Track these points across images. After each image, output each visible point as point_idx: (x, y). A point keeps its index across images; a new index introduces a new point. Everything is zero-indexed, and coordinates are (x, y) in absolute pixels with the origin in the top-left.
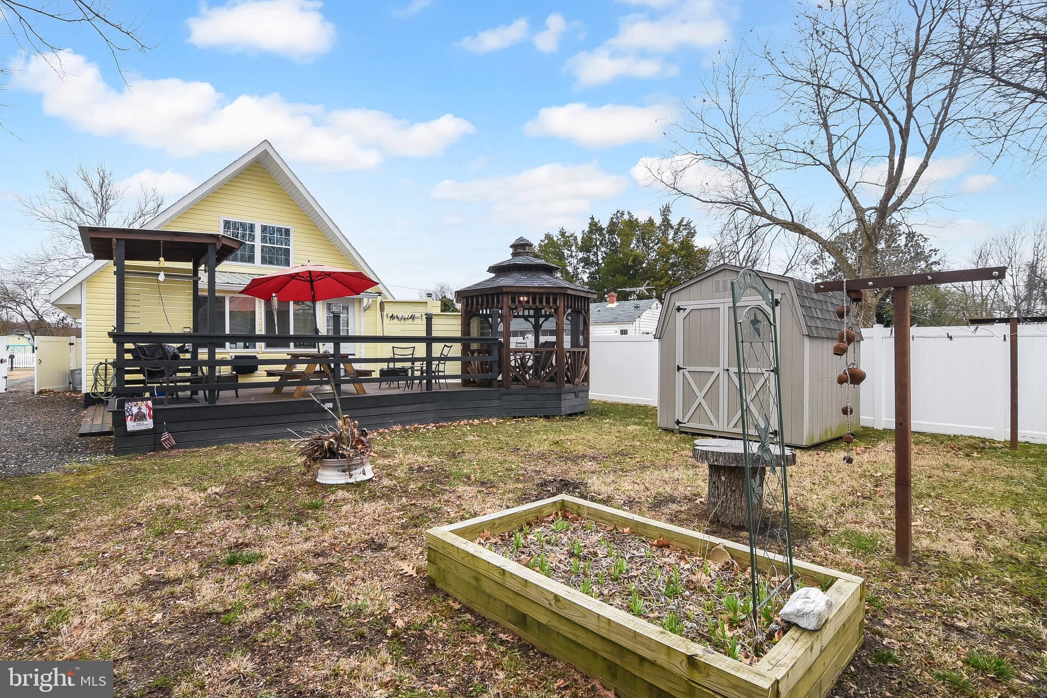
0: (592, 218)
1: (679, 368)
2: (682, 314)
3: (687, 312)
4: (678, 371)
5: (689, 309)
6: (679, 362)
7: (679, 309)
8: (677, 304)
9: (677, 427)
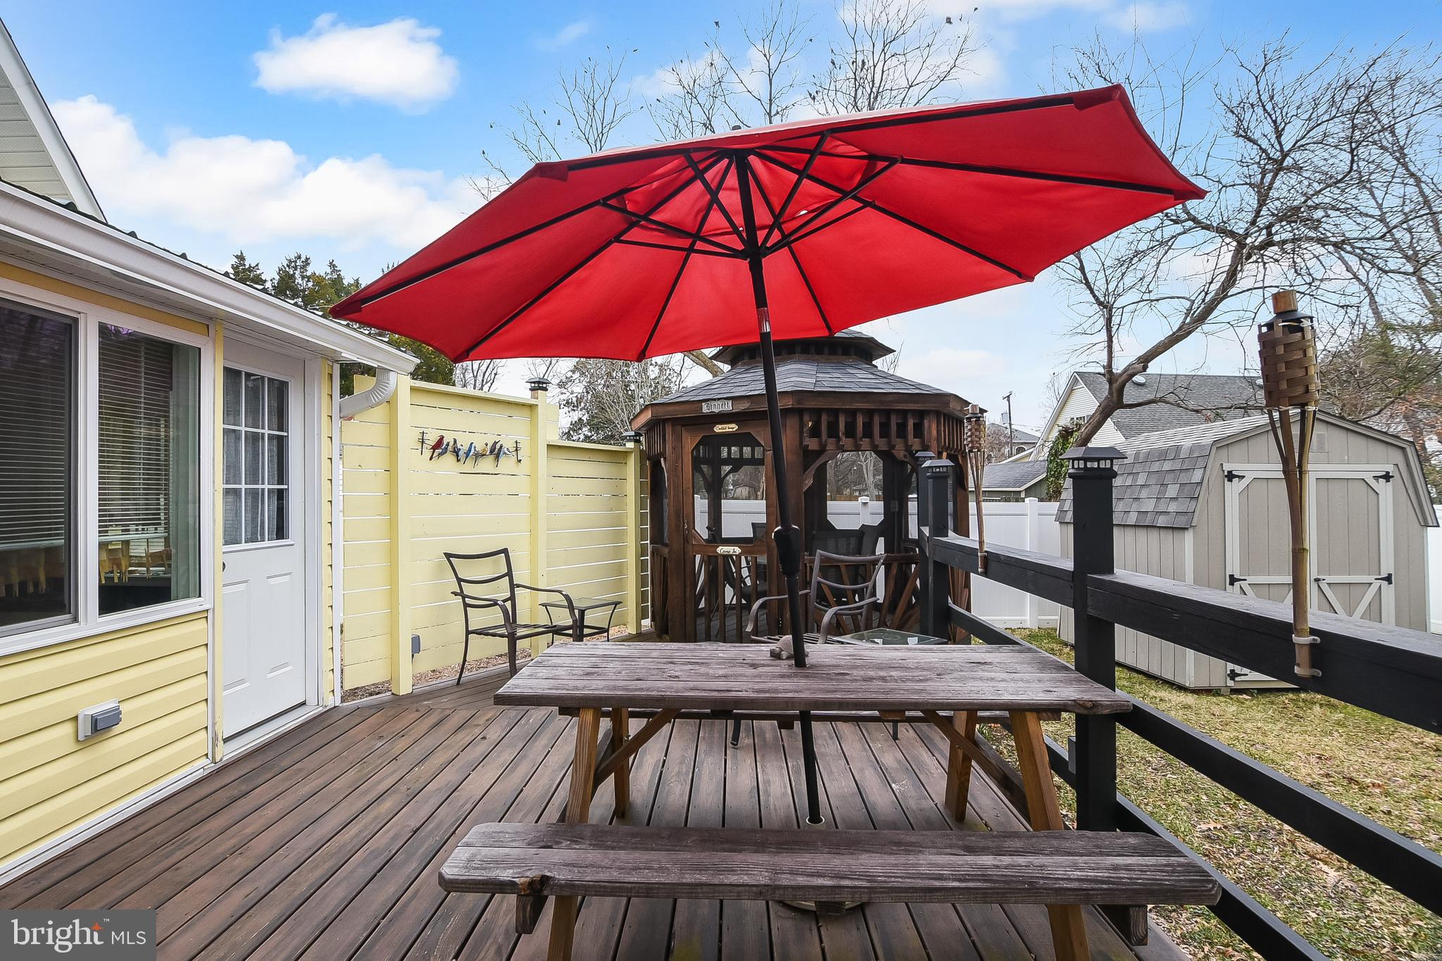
0: (241, 258)
1: (1233, 580)
2: (1234, 488)
3: (1245, 482)
4: (1232, 584)
5: (1249, 477)
6: (1234, 568)
7: (1230, 476)
8: (1227, 468)
9: (1231, 683)
